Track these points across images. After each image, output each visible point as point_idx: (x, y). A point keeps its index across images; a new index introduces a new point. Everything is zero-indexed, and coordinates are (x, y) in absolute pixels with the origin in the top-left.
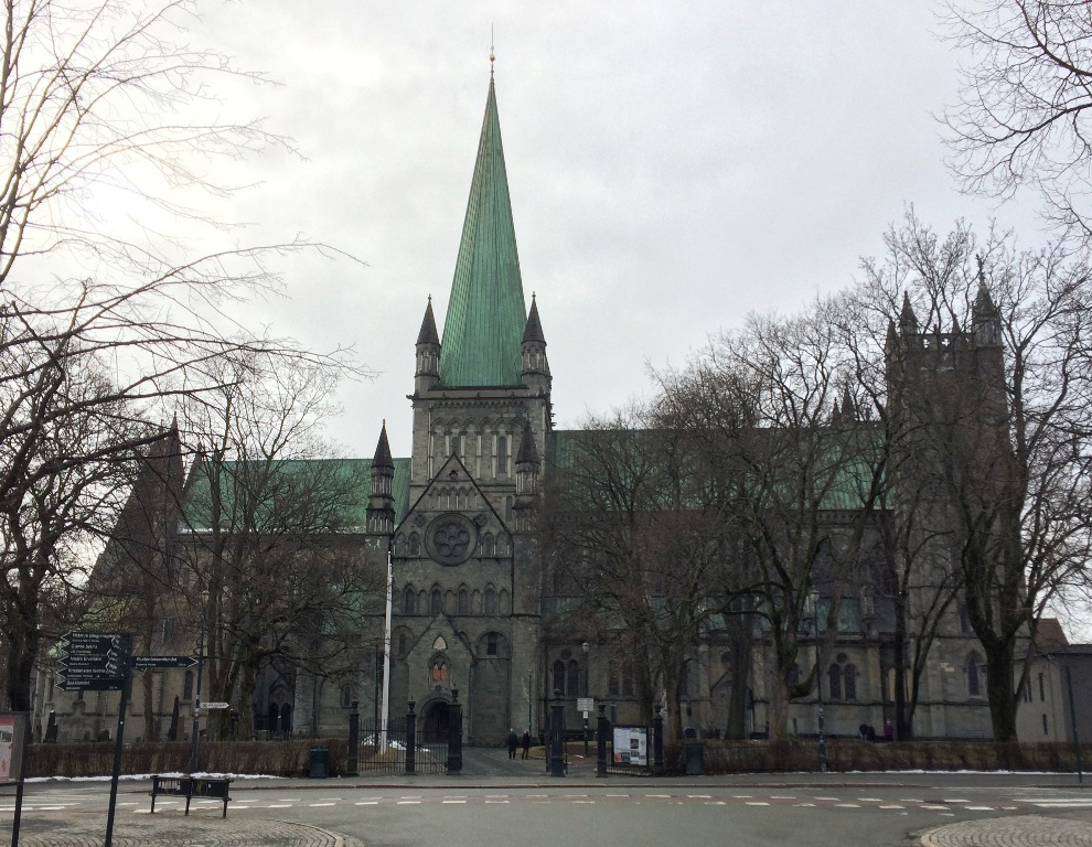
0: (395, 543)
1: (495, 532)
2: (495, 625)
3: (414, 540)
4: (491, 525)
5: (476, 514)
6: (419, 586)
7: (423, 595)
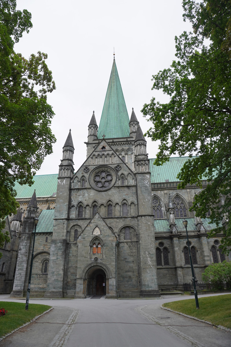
0: (73, 182)
1: (126, 173)
2: (128, 222)
3: (83, 180)
4: (124, 170)
5: (116, 165)
6: (85, 203)
7: (88, 207)
